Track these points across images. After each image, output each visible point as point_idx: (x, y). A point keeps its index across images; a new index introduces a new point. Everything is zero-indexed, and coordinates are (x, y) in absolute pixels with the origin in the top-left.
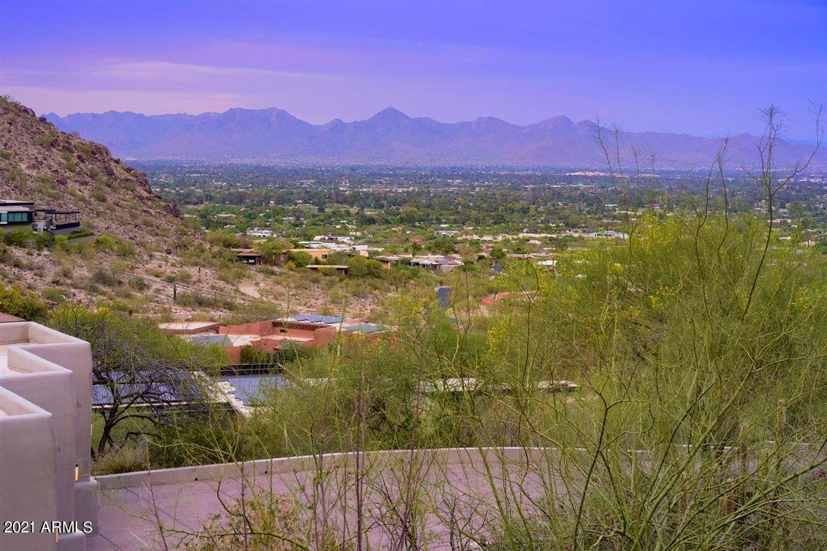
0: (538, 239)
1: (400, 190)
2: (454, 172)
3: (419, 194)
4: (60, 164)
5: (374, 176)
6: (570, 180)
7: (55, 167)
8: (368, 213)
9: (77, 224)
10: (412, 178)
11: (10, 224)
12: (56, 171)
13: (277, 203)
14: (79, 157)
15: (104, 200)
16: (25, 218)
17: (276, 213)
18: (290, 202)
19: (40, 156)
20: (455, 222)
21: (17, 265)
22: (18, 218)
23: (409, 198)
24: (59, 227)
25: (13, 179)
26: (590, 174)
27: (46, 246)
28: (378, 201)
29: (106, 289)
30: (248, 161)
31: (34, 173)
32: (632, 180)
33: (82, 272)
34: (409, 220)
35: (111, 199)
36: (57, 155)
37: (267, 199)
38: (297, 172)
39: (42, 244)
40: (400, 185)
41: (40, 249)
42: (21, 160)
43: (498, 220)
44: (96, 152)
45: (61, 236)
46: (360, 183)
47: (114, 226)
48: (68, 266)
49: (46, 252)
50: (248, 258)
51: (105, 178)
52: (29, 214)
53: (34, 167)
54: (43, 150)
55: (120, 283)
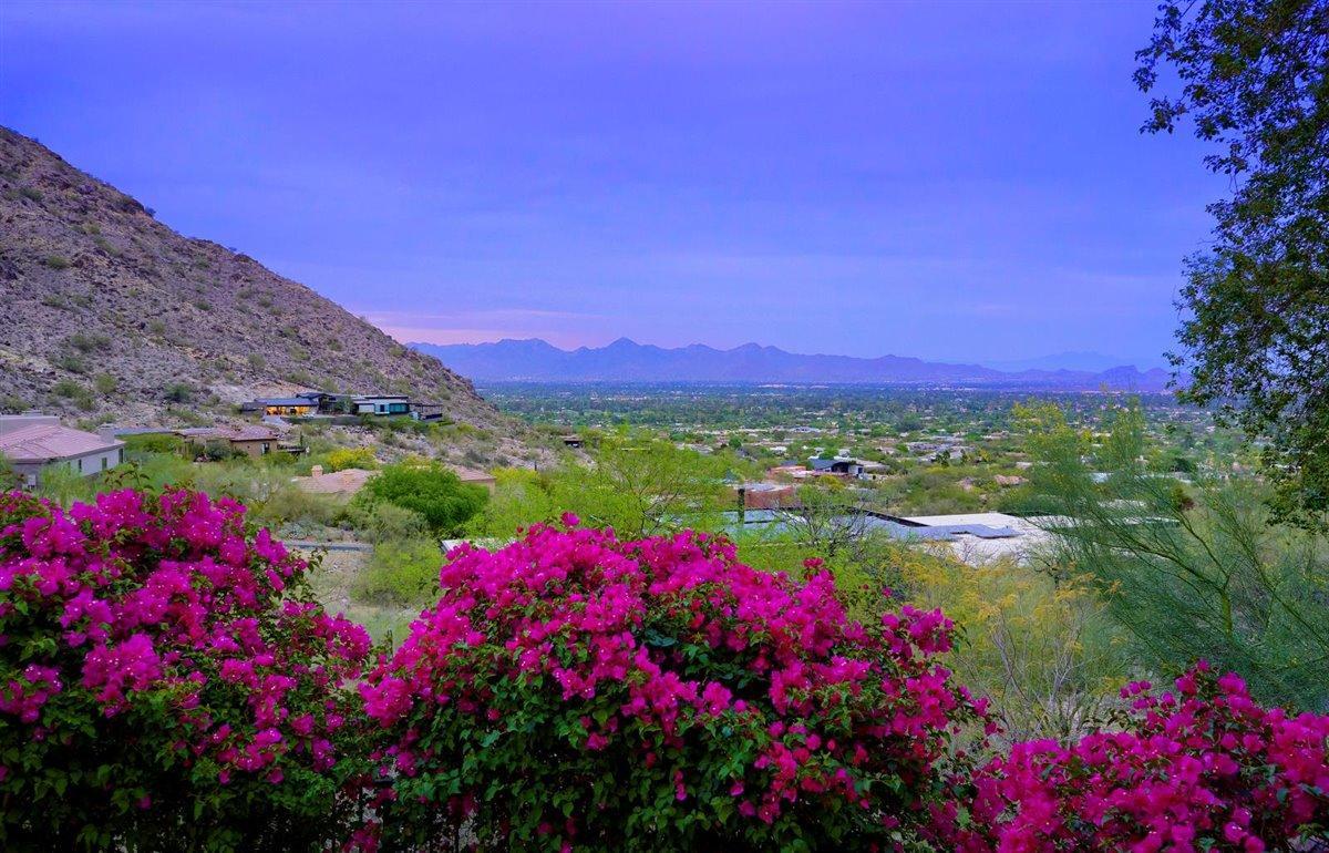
0: (757, 433)
1: (637, 399)
2: (674, 386)
3: (653, 402)
4: (411, 371)
5: (616, 389)
6: (763, 391)
7: (408, 373)
8: (619, 416)
9: (440, 415)
10: (644, 389)
11: (392, 413)
12: (409, 376)
13: (546, 409)
14: (424, 366)
15: (448, 399)
16: (404, 410)
17: (548, 416)
18: (556, 408)
19: (395, 365)
20: (687, 421)
21: (402, 446)
22: (397, 410)
23: (646, 404)
24: (428, 417)
25: (378, 382)
26: (775, 386)
27: (422, 432)
28: (623, 408)
29: (479, 465)
30: (517, 379)
31: (392, 377)
32: (809, 390)
33: (456, 452)
34: (651, 421)
35: (454, 398)
36: (407, 365)
37: (539, 406)
38: (555, 387)
39: (418, 430)
40: (637, 396)
41: (417, 434)
42: (380, 367)
43: (719, 420)
44: (433, 363)
45: (432, 423)
46: (605, 393)
47: (464, 418)
48: (443, 447)
49: (423, 437)
50: (572, 443)
51: (446, 382)
52: (407, 405)
53: (391, 373)
54: (396, 360)
55: (487, 461)
